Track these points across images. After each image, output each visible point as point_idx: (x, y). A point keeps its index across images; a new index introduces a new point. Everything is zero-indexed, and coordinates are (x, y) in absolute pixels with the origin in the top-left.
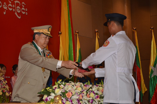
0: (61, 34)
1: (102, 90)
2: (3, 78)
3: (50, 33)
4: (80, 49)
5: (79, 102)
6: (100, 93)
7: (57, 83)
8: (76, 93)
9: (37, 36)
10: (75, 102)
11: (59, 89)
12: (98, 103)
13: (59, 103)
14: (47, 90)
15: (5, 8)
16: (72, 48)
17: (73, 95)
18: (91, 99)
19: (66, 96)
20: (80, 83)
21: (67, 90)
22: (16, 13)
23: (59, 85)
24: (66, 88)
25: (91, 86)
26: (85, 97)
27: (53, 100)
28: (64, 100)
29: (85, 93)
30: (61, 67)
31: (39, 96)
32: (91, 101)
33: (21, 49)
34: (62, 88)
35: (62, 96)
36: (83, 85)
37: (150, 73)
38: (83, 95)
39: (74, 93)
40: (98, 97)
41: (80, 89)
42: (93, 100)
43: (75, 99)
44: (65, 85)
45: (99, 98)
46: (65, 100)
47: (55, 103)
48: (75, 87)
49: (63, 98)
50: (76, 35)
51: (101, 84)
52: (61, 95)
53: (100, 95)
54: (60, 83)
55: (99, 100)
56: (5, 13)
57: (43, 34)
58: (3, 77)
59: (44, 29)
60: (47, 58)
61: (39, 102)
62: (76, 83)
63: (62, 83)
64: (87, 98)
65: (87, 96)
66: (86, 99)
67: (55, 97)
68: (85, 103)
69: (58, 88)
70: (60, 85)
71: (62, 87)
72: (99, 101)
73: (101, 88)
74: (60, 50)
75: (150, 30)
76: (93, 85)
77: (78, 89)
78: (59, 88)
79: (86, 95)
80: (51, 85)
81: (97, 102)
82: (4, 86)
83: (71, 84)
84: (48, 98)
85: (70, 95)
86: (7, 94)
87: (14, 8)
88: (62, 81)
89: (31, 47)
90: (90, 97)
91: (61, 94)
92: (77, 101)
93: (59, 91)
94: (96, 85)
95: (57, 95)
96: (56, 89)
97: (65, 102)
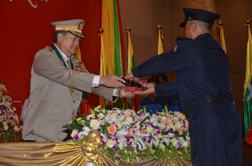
0: (102, 32)
1: (165, 120)
2: (9, 104)
3: (81, 32)
4: (133, 56)
5: (128, 140)
6: (162, 126)
7: (93, 110)
8: (124, 127)
9: (60, 36)
10: (123, 141)
11: (96, 121)
12: (160, 143)
13: (96, 141)
14: (77, 121)
16: (121, 55)
17: (118, 130)
18: (147, 135)
19: (108, 131)
20: (131, 111)
21: (110, 122)
23: (97, 113)
24: (107, 118)
25: (147, 115)
27: (87, 138)
28: (104, 137)
29: (138, 127)
30: (99, 86)
31: (64, 131)
32: (147, 139)
33: (35, 57)
34: (101, 118)
35: (102, 131)
36: (134, 114)
37: (245, 94)
38: (135, 129)
39: (120, 126)
40: (158, 132)
41: (130, 120)
42: (151, 137)
43: (122, 135)
44: (105, 114)
45: (160, 134)
46: (107, 138)
47: (91, 142)
48: (122, 117)
49: (102, 135)
50: (127, 33)
51: (165, 112)
52: (99, 130)
53: (162, 129)
54: (98, 111)
55: (161, 136)
57: (71, 33)
58: (9, 102)
59: (72, 25)
60: (76, 72)
61: (65, 140)
62: (123, 110)
63: (101, 110)
64: (142, 134)
65: (142, 131)
66: (139, 135)
67: (91, 133)
68: (138, 142)
69: (95, 119)
70: (99, 113)
71: (101, 116)
72: (161, 139)
73: (164, 118)
74: (101, 58)
75: (246, 25)
76: (151, 114)
77: (126, 119)
78: (97, 118)
79: (140, 129)
80: (84, 115)
81: (158, 141)
82: (11, 116)
83: (116, 112)
84: (79, 135)
85: (113, 130)
86: (16, 129)
89: (50, 53)
90: (146, 133)
91: (100, 128)
92: (125, 140)
93: (97, 124)
94: (156, 114)
95: (93, 130)
96: (92, 120)
97: (105, 141)
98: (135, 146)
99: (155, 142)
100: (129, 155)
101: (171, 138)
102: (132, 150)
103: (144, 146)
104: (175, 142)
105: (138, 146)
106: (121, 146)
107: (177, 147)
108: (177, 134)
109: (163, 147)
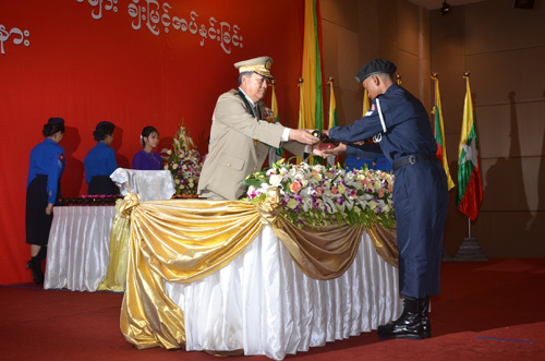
0: (302, 82)
3: (268, 71)
4: (335, 109)
5: (315, 201)
6: (358, 186)
7: (275, 164)
8: (310, 185)
10: (308, 201)
11: (277, 176)
12: (354, 205)
13: (274, 201)
14: (254, 176)
15: (204, 35)
16: (322, 110)
17: (303, 188)
18: (339, 195)
19: (290, 189)
20: (321, 166)
21: (293, 178)
22: (222, 45)
23: (279, 168)
24: (291, 173)
26: (327, 193)
27: (264, 197)
28: (285, 195)
29: (329, 187)
32: (339, 200)
34: (283, 173)
35: (282, 188)
36: (325, 170)
37: (459, 156)
38: (324, 188)
39: (304, 183)
40: (353, 193)
41: (318, 177)
42: (344, 198)
43: (307, 195)
44: (289, 169)
45: (355, 195)
46: (288, 197)
48: (310, 174)
49: (282, 192)
50: (330, 84)
52: (280, 187)
53: (359, 189)
54: (281, 165)
55: (356, 198)
56: (202, 44)
57: (257, 73)
61: (240, 198)
62: (312, 165)
63: (284, 164)
64: (332, 194)
65: (332, 190)
66: (328, 195)
67: (269, 189)
68: (327, 203)
69: (276, 174)
71: (283, 171)
72: (355, 201)
73: (362, 176)
74: (300, 111)
75: (464, 77)
77: (315, 176)
78: (278, 173)
81: (352, 203)
84: (256, 192)
85: (297, 188)
87: (220, 35)
88: (285, 161)
90: (337, 193)
91: (281, 185)
92: (311, 200)
93: (277, 180)
95: (272, 186)
96: (272, 175)
97: (286, 200)
98: (323, 208)
99: (348, 205)
100: (315, 218)
101: (369, 201)
102: (319, 212)
103: (334, 208)
104: (373, 205)
105: (326, 208)
106: (305, 208)
107: (376, 211)
108: (376, 196)
109: (358, 210)
